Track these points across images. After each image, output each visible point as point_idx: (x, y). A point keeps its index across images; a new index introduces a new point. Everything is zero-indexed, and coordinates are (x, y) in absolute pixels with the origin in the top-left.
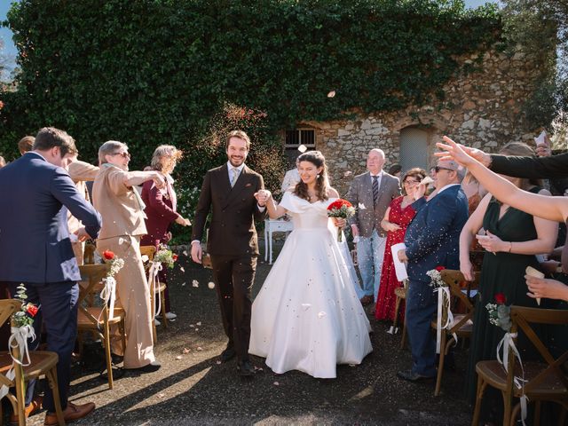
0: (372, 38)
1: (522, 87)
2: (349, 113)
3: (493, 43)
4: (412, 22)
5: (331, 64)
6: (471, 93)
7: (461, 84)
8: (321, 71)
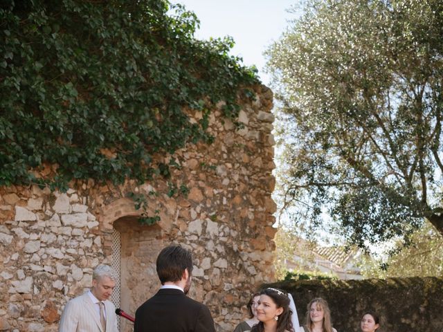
6: (197, 174)
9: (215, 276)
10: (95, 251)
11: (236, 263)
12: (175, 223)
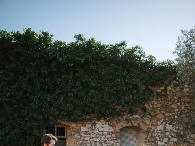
0: (103, 73)
1: (189, 107)
2: (88, 117)
3: (172, 81)
4: (126, 66)
5: (77, 87)
6: (161, 109)
7: (155, 103)
8: (71, 91)
9: (170, 144)
10: (112, 139)
11: (182, 139)
12: (150, 127)
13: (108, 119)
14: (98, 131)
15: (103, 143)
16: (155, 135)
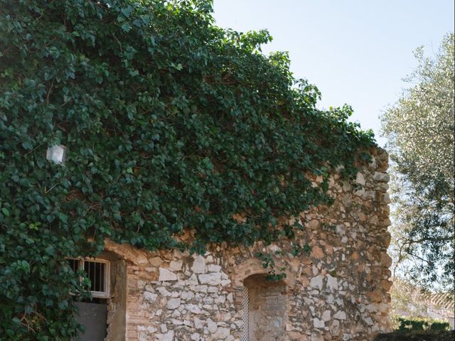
6: (319, 233)
9: (334, 327)
10: (228, 306)
11: (354, 315)
12: (299, 279)
13: (218, 249)
14: (197, 283)
15: (209, 319)
16: (308, 301)
